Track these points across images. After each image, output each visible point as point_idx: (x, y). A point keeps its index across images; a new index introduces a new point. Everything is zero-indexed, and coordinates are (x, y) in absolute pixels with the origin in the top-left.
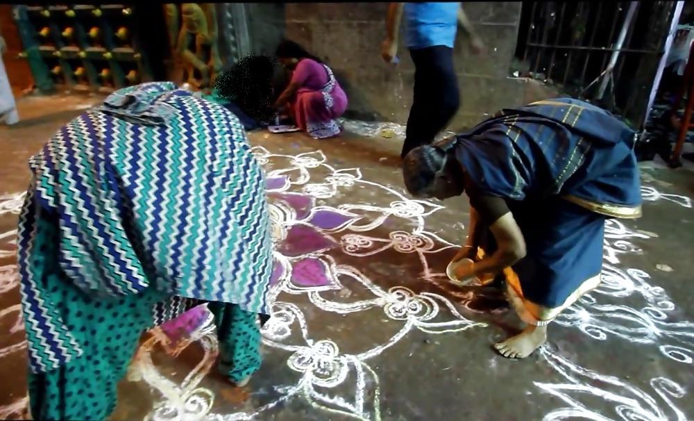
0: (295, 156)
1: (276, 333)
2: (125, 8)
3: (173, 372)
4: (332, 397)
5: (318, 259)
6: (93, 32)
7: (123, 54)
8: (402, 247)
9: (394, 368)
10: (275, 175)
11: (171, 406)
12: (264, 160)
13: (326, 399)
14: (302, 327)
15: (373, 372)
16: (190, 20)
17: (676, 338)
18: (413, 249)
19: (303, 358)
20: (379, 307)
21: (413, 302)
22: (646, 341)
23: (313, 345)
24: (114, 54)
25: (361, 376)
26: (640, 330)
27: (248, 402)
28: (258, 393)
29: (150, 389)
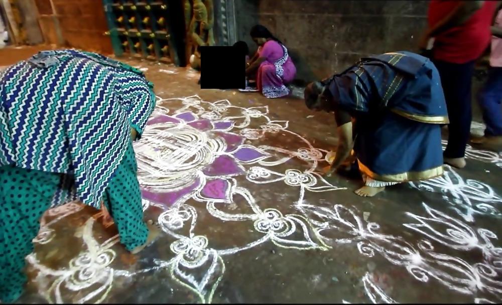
0: (247, 108)
1: (173, 225)
2: (163, 5)
3: (100, 236)
4: (187, 275)
5: (226, 181)
6: (146, 20)
7: (161, 34)
8: (290, 181)
9: (240, 266)
10: (226, 120)
11: (90, 256)
12: (224, 109)
13: (183, 275)
14: (192, 224)
15: (224, 265)
16: (198, 13)
17: (497, 295)
18: (299, 184)
19: (182, 245)
20: (252, 220)
21: (278, 222)
22: (465, 291)
23: (193, 237)
24: (156, 34)
25: (215, 265)
26: (464, 281)
27: (134, 266)
28: (142, 261)
29: (83, 243)
